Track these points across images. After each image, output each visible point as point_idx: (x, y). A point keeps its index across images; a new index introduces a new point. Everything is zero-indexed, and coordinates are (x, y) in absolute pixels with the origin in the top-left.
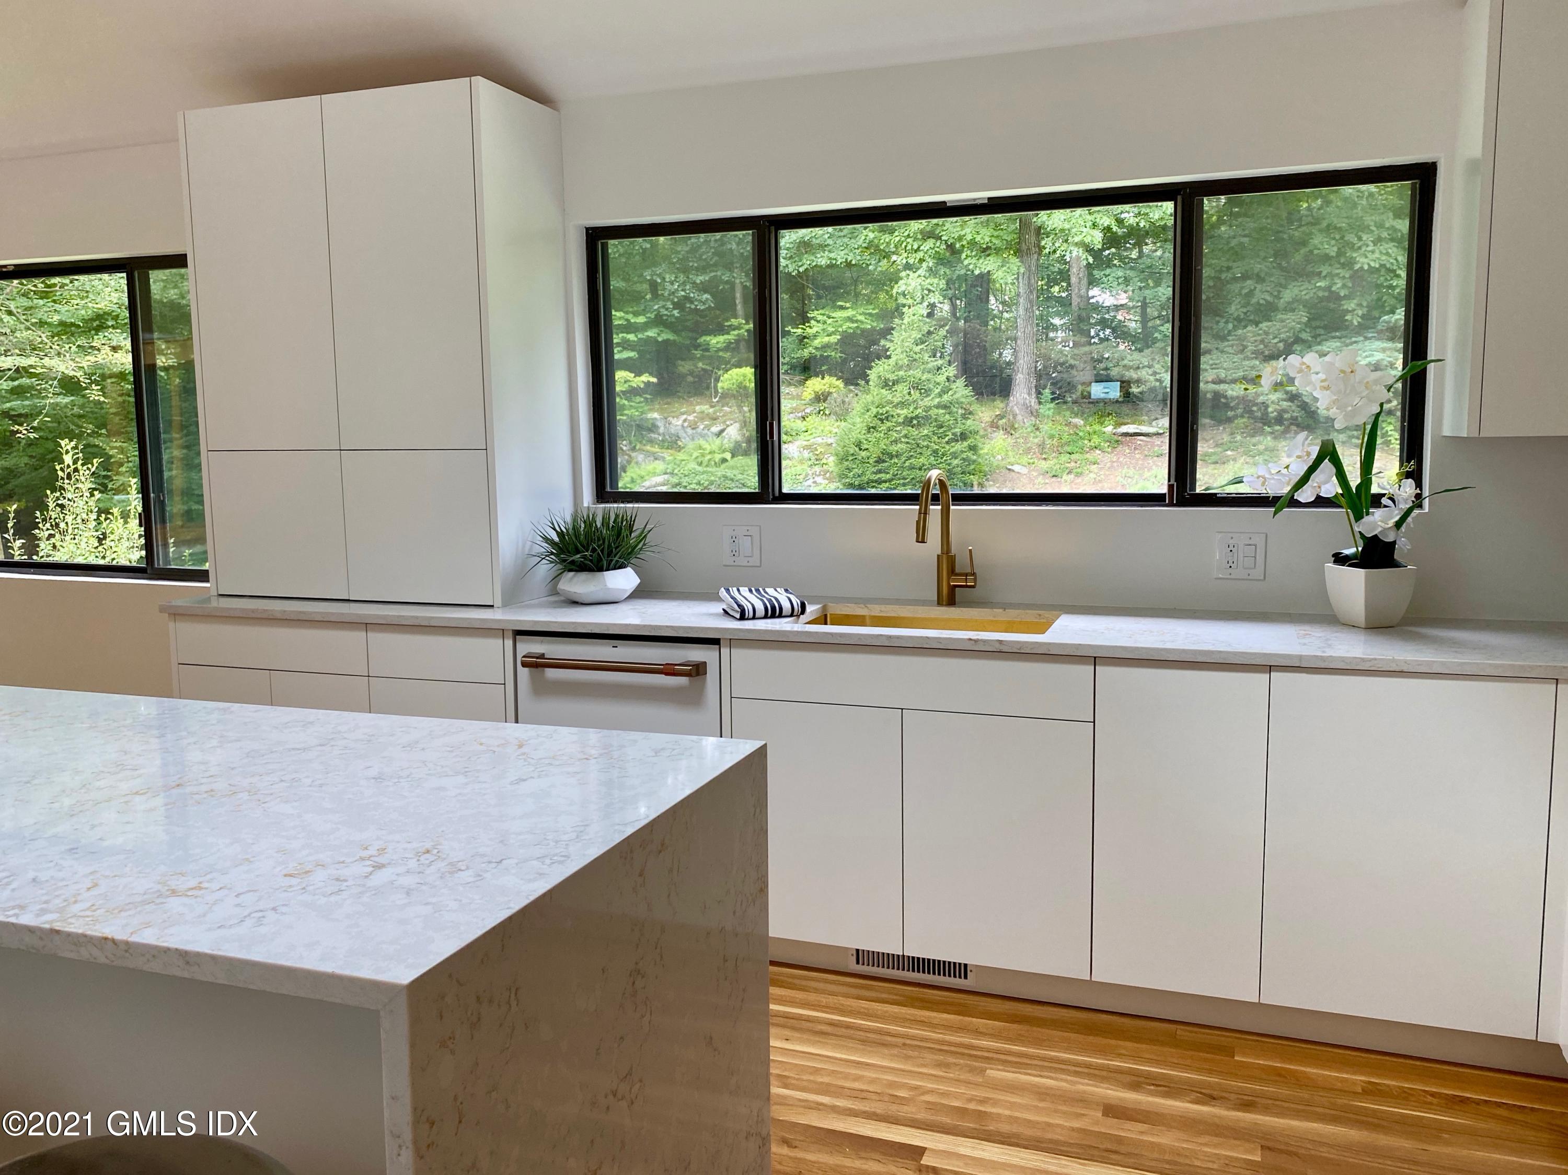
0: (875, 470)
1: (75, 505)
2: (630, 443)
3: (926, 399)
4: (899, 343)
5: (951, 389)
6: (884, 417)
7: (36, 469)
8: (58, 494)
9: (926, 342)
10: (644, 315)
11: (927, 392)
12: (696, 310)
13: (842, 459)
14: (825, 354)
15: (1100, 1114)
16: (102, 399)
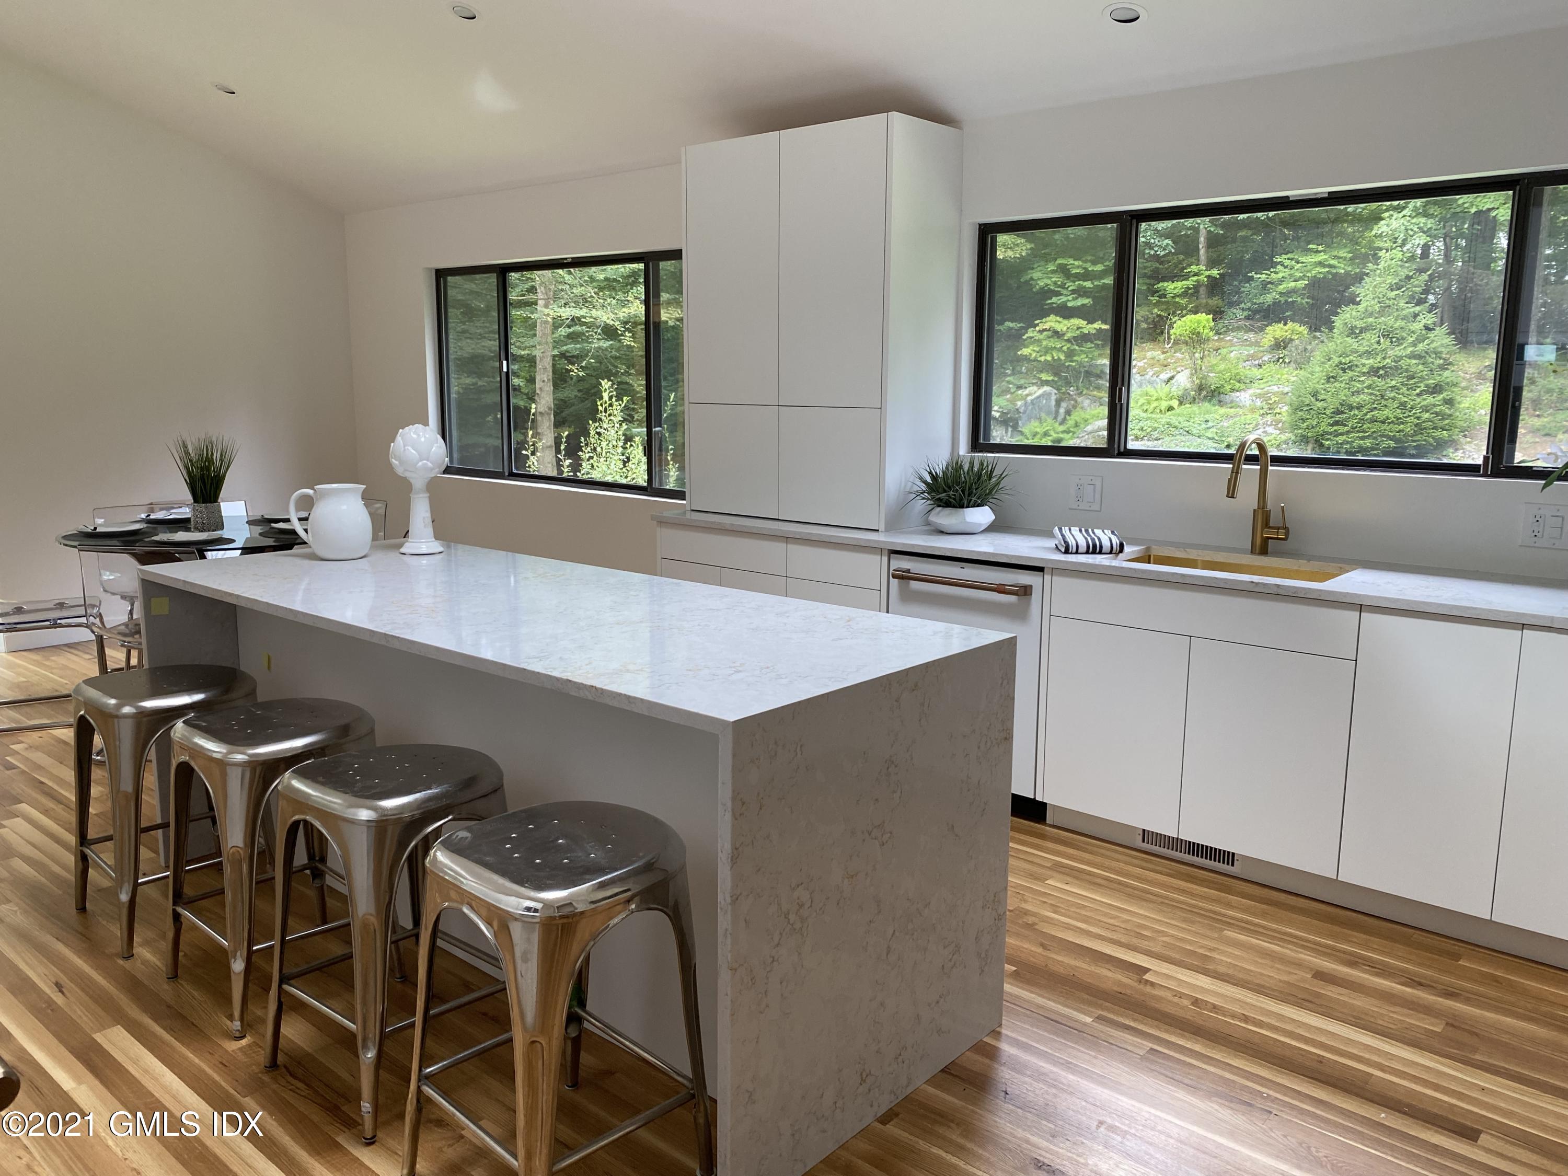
0: (1331, 421)
1: (609, 433)
2: (1078, 389)
3: (1397, 349)
4: (1371, 289)
5: (1428, 338)
6: (1346, 366)
7: (583, 401)
8: (597, 424)
9: (1402, 287)
10: (1102, 263)
11: (1400, 341)
12: (1156, 258)
13: (1296, 409)
14: (1290, 300)
15: (1309, 976)
16: (633, 344)
